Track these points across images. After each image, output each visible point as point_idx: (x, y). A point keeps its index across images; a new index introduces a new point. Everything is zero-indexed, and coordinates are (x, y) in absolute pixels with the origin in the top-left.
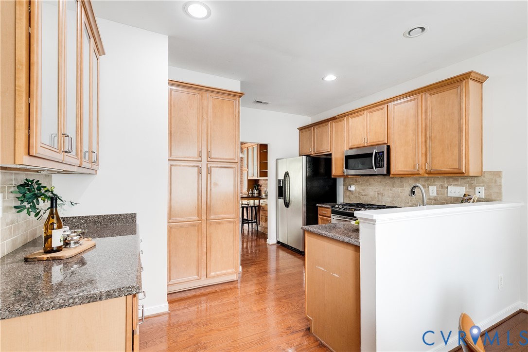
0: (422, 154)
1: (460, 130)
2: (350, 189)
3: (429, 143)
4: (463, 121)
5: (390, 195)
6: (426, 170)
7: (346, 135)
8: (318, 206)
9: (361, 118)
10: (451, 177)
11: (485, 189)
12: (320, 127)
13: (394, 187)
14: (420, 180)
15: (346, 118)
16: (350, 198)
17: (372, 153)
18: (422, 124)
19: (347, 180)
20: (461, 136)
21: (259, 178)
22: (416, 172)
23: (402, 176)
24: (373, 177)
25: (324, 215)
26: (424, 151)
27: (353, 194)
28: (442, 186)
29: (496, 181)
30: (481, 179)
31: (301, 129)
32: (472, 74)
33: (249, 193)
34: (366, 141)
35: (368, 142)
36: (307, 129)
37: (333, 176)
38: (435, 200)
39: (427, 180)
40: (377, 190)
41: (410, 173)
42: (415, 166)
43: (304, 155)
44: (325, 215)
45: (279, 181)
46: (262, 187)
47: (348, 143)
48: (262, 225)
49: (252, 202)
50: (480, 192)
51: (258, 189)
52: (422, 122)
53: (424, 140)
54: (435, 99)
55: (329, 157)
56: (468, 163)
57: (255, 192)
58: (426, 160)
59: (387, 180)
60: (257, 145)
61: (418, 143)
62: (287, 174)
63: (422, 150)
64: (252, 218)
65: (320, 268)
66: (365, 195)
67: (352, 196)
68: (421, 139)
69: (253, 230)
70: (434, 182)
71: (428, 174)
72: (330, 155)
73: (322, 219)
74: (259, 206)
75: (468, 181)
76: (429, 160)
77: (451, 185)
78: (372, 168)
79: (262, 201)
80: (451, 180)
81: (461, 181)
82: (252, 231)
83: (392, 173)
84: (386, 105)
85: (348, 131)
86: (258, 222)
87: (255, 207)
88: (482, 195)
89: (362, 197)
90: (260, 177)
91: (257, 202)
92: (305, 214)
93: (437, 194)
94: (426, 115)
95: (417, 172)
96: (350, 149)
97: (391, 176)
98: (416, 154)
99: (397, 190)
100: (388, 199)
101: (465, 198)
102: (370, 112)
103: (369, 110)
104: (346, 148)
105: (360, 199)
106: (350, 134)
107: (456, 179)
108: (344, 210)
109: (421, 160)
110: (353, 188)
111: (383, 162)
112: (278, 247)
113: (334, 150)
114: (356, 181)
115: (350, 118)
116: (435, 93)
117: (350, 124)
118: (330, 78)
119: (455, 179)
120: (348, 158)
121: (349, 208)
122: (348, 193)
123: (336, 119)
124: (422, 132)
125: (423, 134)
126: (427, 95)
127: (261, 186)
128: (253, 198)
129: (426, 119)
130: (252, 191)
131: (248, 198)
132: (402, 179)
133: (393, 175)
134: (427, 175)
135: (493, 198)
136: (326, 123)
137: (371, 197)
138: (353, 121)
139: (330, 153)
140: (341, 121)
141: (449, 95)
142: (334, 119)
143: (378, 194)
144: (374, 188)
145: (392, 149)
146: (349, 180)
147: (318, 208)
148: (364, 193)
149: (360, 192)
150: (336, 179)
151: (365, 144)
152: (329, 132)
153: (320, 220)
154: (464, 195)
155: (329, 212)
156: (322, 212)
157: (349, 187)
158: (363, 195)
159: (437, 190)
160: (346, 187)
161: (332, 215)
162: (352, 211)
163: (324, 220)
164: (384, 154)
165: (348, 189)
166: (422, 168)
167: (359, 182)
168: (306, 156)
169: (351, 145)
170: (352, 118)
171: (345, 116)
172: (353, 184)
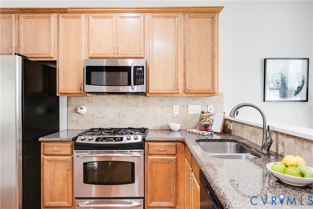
0: (181, 73)
2: (79, 111)
3: (188, 64)
6: (185, 89)
7: (83, 38)
8: (40, 142)
10: (191, 97)
11: (214, 107)
13: (137, 107)
14: (164, 100)
15: (83, 15)
16: (78, 123)
17: (130, 67)
18: (181, 44)
19: (73, 100)
25: (55, 153)
26: (182, 72)
27: (83, 118)
28: (183, 105)
29: (220, 101)
30: (211, 99)
34: (116, 51)
37: (59, 93)
38: (178, 118)
39: (171, 100)
40: (117, 111)
41: (170, 92)
42: (174, 86)
44: (58, 153)
47: (89, 50)
50: (211, 110)
52: (181, 41)
54: (193, 22)
56: (218, 85)
58: (185, 79)
61: (178, 62)
63: (181, 71)
66: (102, 118)
67: (82, 120)
68: (181, 59)
71: (186, 93)
72: (55, 62)
73: (49, 161)
75: (203, 101)
76: (188, 80)
77: (190, 104)
78: (129, 84)
80: (190, 99)
81: (198, 101)
83: (150, 92)
84: (141, 15)
89: (96, 120)
92: (21, 158)
93: (180, 112)
94: (185, 36)
95: (177, 92)
96: (91, 58)
97: (148, 95)
98: (176, 73)
100: (131, 120)
102: (121, 17)
103: (121, 15)
104: (84, 57)
106: (91, 37)
108: (96, 140)
109: (181, 80)
110: (84, 111)
111: (143, 78)
114: (88, 102)
116: (193, 17)
117: (92, 25)
119: (194, 99)
122: (75, 116)
125: (182, 54)
126: (187, 16)
133: (151, 94)
134: (185, 95)
136: (47, 15)
137: (109, 120)
138: (95, 22)
139: (54, 59)
141: (205, 22)
142: (62, 11)
143: (119, 115)
144: (113, 109)
145: (149, 64)
146: (77, 100)
147: (42, 144)
148: (100, 116)
149: (94, 115)
150: (59, 97)
151: (115, 54)
152: (52, 29)
153: (46, 162)
154: (203, 112)
155: (67, 149)
156: (50, 149)
157: (79, 108)
158: (98, 118)
159: (179, 109)
160: (71, 109)
161: (75, 151)
162: (112, 141)
163: (56, 161)
164: (143, 69)
165: (76, 111)
166: (181, 88)
167: (93, 102)
168: (22, 56)
169: (92, 53)
170: (94, 18)
171: (82, 12)
172: (84, 105)
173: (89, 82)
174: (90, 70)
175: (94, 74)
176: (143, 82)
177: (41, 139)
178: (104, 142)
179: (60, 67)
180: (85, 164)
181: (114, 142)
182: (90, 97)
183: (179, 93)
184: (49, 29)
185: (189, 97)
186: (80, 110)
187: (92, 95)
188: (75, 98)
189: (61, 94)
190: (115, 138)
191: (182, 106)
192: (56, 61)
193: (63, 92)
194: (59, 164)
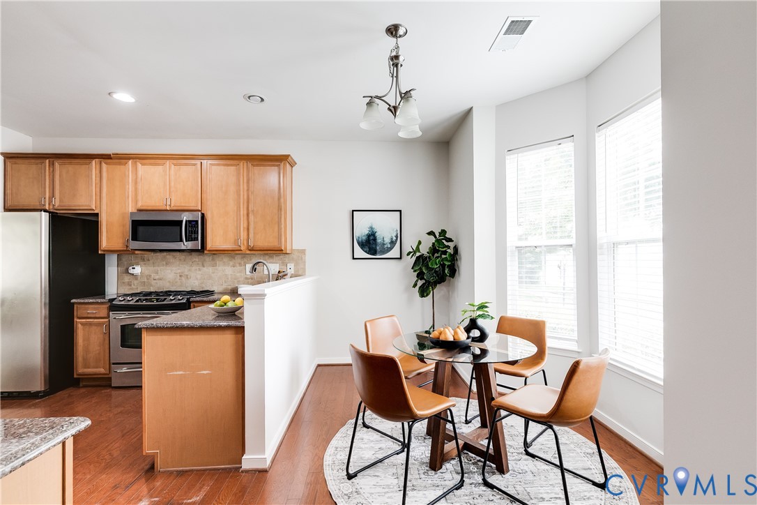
0: (244, 228)
1: (280, 209)
2: (131, 271)
3: (251, 217)
4: (282, 200)
5: (199, 277)
6: (248, 246)
7: (131, 187)
8: (74, 303)
9: (159, 168)
10: (267, 254)
11: (294, 266)
12: (71, 163)
14: (236, 258)
15: (130, 161)
16: (130, 286)
17: (182, 221)
18: (244, 195)
19: (125, 258)
20: (281, 215)
22: (238, 248)
23: (217, 253)
24: (172, 253)
25: (89, 316)
26: (246, 225)
27: (136, 279)
29: (302, 258)
30: (291, 256)
31: (11, 157)
32: (290, 158)
34: (169, 203)
35: (172, 205)
36: (31, 161)
37: (102, 250)
38: (252, 278)
39: (244, 257)
40: (179, 271)
41: (231, 249)
42: (236, 242)
43: (44, 211)
44: (92, 316)
47: (136, 202)
50: (291, 269)
52: (243, 192)
53: (245, 212)
54: (257, 171)
55: (93, 219)
56: (286, 241)
58: (248, 235)
59: (196, 258)
61: (240, 215)
63: (243, 225)
65: (175, 373)
66: (160, 279)
67: (136, 282)
68: (243, 212)
70: (250, 259)
71: (250, 250)
73: (82, 324)
75: (281, 258)
76: (251, 235)
78: (181, 240)
80: (267, 257)
81: (276, 259)
83: (208, 249)
84: (198, 162)
85: (136, 183)
88: (293, 271)
89: (153, 282)
92: (47, 321)
94: (248, 186)
96: (140, 210)
97: (205, 252)
98: (238, 228)
99: (208, 270)
100: (195, 281)
101: (280, 275)
102: (174, 165)
103: (175, 161)
104: (131, 208)
105: (151, 285)
106: (139, 187)
107: (271, 256)
108: (136, 302)
109: (243, 235)
110: (137, 270)
111: (197, 233)
113: (104, 207)
114: (144, 260)
115: (139, 165)
116: (257, 165)
117: (140, 173)
118: (124, 97)
121: (146, 299)
122: (127, 279)
123: (111, 158)
124: (243, 203)
125: (245, 206)
126: (250, 165)
129: (248, 190)
132: (215, 256)
133: (209, 251)
134: (248, 252)
135: (300, 273)
136: (87, 161)
137: (169, 282)
138: (143, 169)
139: (96, 212)
140: (120, 164)
141: (271, 171)
142: (105, 157)
143: (181, 276)
144: (174, 269)
145: (207, 218)
146: (129, 258)
147: (75, 306)
148: (157, 277)
149: (150, 276)
150: (103, 256)
151: (168, 206)
152: (94, 177)
153: (79, 325)
154: (279, 272)
155: (103, 311)
156: (84, 312)
157: (131, 268)
158: (155, 280)
160: (123, 269)
161: (111, 313)
162: (153, 301)
163: (90, 324)
164: (198, 224)
165: (127, 271)
166: (243, 244)
167: (149, 260)
168: (50, 212)
169: (140, 205)
170: (143, 164)
171: (129, 159)
172: (137, 264)
173: (135, 238)
174: (136, 224)
175: (141, 229)
176: (198, 237)
177: (73, 301)
178: (144, 303)
179: (104, 220)
180: (123, 327)
181: (155, 303)
182: (146, 256)
183: (243, 250)
184: (89, 176)
185: (265, 254)
186: (132, 270)
187: (148, 253)
188: (127, 256)
189: (104, 251)
190: (158, 300)
192: (98, 214)
193: (106, 249)
194: (94, 328)
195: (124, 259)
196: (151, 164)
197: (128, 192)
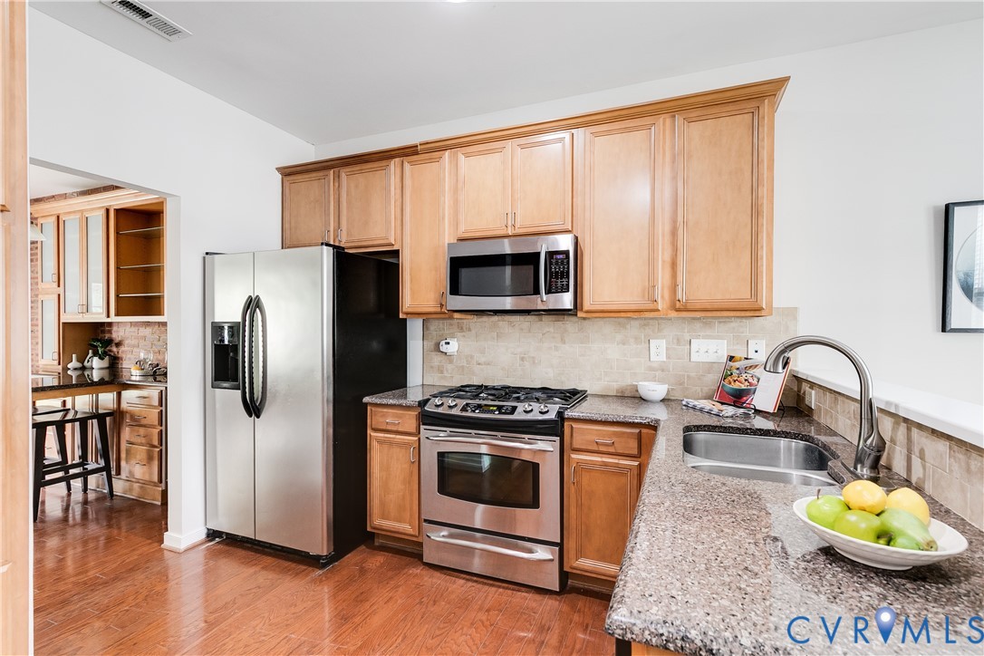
0: (663, 261)
1: (755, 211)
2: (444, 348)
3: (682, 236)
5: (555, 362)
6: (674, 300)
7: (447, 200)
8: (366, 404)
9: (495, 159)
11: (767, 345)
12: (361, 171)
13: (563, 341)
14: (628, 327)
15: (447, 153)
16: (442, 372)
17: (538, 254)
19: (434, 326)
20: (759, 226)
21: (113, 319)
23: (601, 315)
25: (389, 428)
26: (668, 258)
27: (451, 362)
28: (678, 339)
29: (787, 328)
30: (758, 323)
31: (290, 173)
33: (66, 369)
34: (510, 224)
35: (517, 225)
36: (314, 174)
37: (403, 313)
38: (663, 370)
39: (645, 325)
40: (520, 349)
41: (634, 308)
42: (646, 292)
43: (328, 245)
44: (394, 428)
45: (217, 328)
46: (122, 349)
47: (456, 224)
48: (131, 473)
49: (82, 403)
50: (757, 351)
51: (105, 353)
53: (668, 227)
54: (698, 132)
55: (391, 260)
56: (770, 288)
57: (96, 363)
58: (673, 276)
60: (103, 212)
61: (655, 235)
62: (253, 305)
63: (663, 255)
64: (84, 457)
66: (488, 364)
67: (450, 367)
68: (663, 226)
69: (91, 496)
70: (659, 330)
71: (678, 310)
72: (396, 253)
73: (381, 442)
74: (118, 415)
75: (734, 328)
76: (681, 278)
77: (698, 337)
78: (537, 292)
79: (129, 395)
80: (698, 325)
81: (721, 328)
82: (85, 502)
83: (585, 308)
84: (566, 135)
85: (455, 190)
86: (113, 464)
87: (101, 418)
89: (477, 368)
90: (118, 314)
91: (107, 399)
92: (331, 431)
93: (668, 357)
94: (675, 169)
95: (651, 306)
96: (462, 239)
97: (580, 314)
98: (651, 263)
99: (572, 349)
100: (549, 370)
101: (737, 364)
102: (523, 147)
103: (523, 141)
104: (448, 238)
105: (473, 374)
106: (461, 199)
107: (708, 324)
109: (663, 277)
110: (453, 347)
111: (568, 277)
112: (212, 555)
113: (407, 239)
114: (463, 329)
115: (462, 158)
116: (698, 119)
117: (462, 172)
119: (705, 323)
120: (457, 264)
122: (437, 359)
123: (416, 153)
124: (663, 209)
127: (118, 345)
128: (85, 384)
129: (675, 177)
130: (81, 360)
131: (65, 387)
133: (587, 312)
134: (674, 314)
136: (384, 163)
137: (503, 369)
138: (469, 165)
139: (395, 248)
140: (431, 161)
141: (733, 127)
142: (408, 152)
143: (522, 359)
144: (511, 345)
145: (584, 246)
146: (441, 326)
147: (369, 408)
148: (482, 360)
149: (472, 357)
150: (405, 321)
151: (509, 228)
152: (393, 189)
153: (375, 444)
154: (731, 358)
155: (409, 421)
156: (381, 420)
157: (443, 342)
158: (479, 364)
159: (667, 349)
160: (430, 344)
161: (422, 427)
162: (493, 412)
163: (391, 443)
164: (568, 257)
165: (437, 348)
166: (662, 297)
167: (470, 330)
168: (334, 247)
169: (463, 230)
170: (467, 155)
171: (444, 149)
172: (453, 337)
173: (455, 289)
175: (465, 273)
176: (568, 285)
177: (366, 399)
178: (478, 414)
179: (406, 262)
180: (441, 455)
181: (496, 416)
182: (465, 321)
183: (659, 310)
184: (387, 189)
186: (445, 346)
187: (469, 317)
188: (436, 323)
189: (407, 314)
190: (500, 408)
191: (675, 341)
192: (398, 251)
193: (410, 310)
194: (396, 450)
195: (432, 328)
196: (481, 153)
197: (444, 209)
